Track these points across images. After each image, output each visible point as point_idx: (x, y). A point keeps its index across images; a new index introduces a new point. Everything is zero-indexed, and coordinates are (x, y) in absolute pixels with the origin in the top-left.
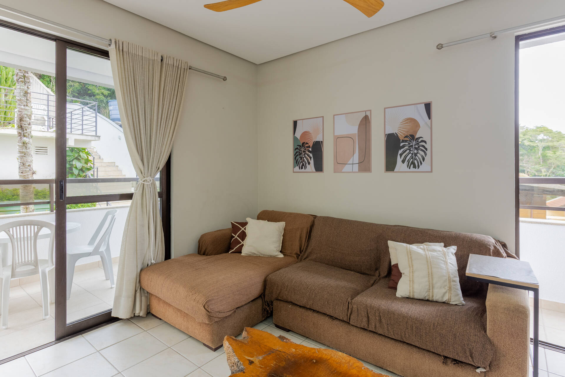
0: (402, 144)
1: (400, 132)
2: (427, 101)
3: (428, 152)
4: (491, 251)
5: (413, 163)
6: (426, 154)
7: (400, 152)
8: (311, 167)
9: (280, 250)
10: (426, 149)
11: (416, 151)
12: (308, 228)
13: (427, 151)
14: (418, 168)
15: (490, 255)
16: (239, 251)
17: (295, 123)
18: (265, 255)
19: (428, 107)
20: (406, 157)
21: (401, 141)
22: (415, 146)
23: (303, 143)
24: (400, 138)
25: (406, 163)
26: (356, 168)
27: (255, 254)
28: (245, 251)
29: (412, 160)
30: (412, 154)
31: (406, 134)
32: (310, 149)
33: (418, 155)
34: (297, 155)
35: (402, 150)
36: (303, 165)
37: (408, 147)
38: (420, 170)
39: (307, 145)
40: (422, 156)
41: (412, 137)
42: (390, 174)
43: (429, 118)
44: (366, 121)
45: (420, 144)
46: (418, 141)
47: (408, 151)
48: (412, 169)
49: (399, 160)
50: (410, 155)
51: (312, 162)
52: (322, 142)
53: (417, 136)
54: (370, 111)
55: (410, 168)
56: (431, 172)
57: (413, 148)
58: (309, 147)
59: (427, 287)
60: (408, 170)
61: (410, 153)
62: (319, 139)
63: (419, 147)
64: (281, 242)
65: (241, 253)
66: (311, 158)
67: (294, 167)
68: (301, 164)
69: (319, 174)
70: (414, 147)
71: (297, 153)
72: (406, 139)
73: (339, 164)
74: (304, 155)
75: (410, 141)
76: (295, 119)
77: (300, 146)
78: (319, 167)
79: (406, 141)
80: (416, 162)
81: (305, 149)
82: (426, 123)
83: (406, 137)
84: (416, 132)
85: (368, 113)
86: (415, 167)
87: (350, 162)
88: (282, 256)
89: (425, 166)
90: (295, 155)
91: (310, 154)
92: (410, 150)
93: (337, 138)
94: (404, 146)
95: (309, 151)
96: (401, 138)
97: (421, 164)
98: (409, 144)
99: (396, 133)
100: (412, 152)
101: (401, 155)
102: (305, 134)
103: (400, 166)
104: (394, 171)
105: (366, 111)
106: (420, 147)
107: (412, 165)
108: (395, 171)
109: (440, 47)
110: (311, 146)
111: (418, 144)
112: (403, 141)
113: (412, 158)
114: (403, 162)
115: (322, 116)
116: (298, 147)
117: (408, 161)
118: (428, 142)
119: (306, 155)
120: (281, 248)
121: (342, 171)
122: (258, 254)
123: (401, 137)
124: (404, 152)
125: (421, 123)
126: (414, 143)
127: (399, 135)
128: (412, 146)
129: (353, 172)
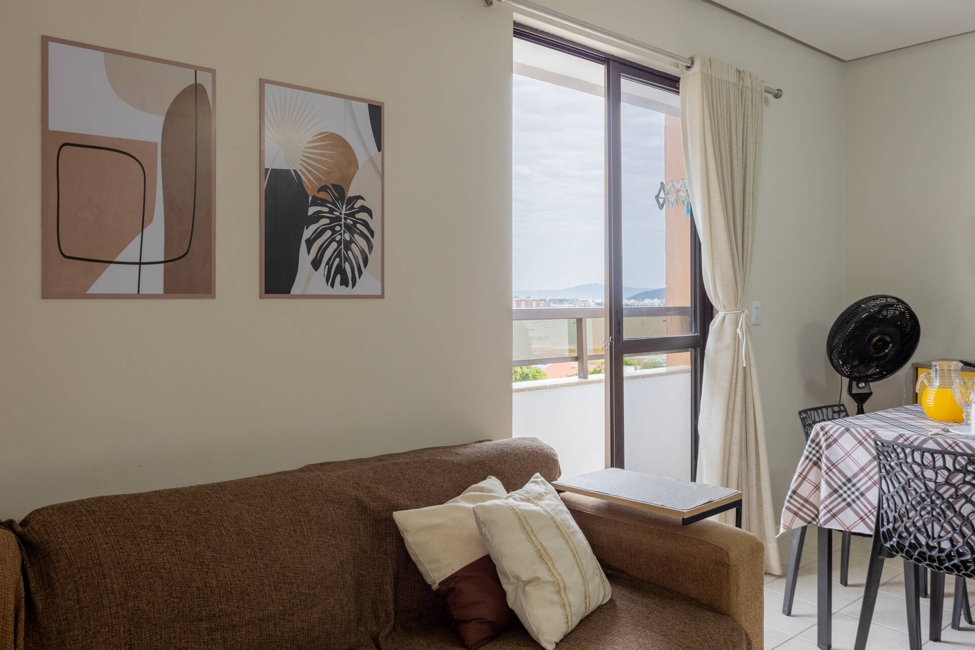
0: (312, 210)
1: (308, 171)
2: (373, 96)
3: (376, 241)
5: (340, 270)
6: (370, 247)
7: (308, 233)
10: (372, 233)
11: (347, 237)
13: (373, 237)
14: (353, 288)
19: (376, 112)
20: (322, 251)
21: (310, 198)
22: (345, 219)
24: (308, 191)
25: (323, 268)
26: (154, 278)
29: (337, 260)
30: (339, 243)
31: (326, 181)
33: (353, 246)
35: (313, 228)
37: (328, 221)
38: (357, 290)
40: (362, 252)
41: (339, 191)
42: (277, 303)
43: (380, 147)
44: (196, 107)
45: (357, 216)
46: (352, 208)
47: (328, 233)
48: (339, 289)
49: (305, 258)
50: (334, 245)
53: (351, 193)
54: (214, 72)
55: (332, 285)
56: (382, 296)
57: (340, 225)
60: (328, 290)
61: (334, 240)
63: (355, 223)
70: (342, 223)
72: (322, 195)
73: (78, 260)
75: (333, 204)
79: (323, 203)
80: (347, 267)
82: (371, 159)
83: (323, 189)
84: (349, 180)
85: (204, 79)
86: (344, 282)
87: (130, 252)
89: (367, 282)
92: (334, 232)
93: (63, 147)
94: (317, 217)
96: (311, 191)
97: (360, 273)
98: (331, 211)
99: (295, 171)
100: (338, 238)
101: (310, 243)
103: (307, 277)
104: (289, 293)
105: (196, 69)
106: (358, 226)
107: (338, 277)
108: (293, 292)
111: (352, 215)
112: (316, 202)
113: (339, 255)
114: (316, 264)
117: (328, 263)
118: (376, 212)
121: (89, 292)
123: (311, 184)
124: (318, 234)
125: (362, 158)
126: (343, 211)
127: (303, 177)
128: (338, 219)
129: (138, 296)
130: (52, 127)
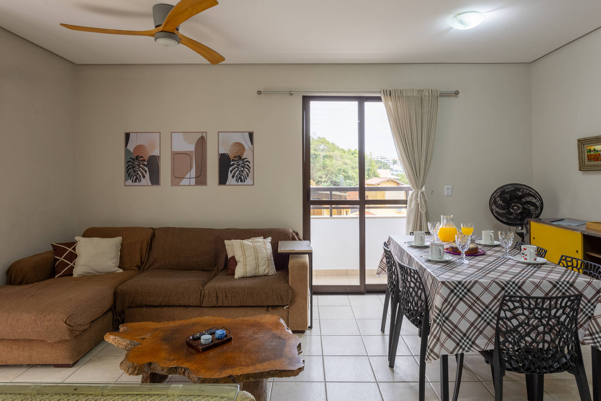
0: (232, 163)
1: (231, 153)
2: (250, 130)
3: (251, 170)
5: (240, 178)
6: (249, 172)
7: (231, 169)
8: (146, 181)
9: (118, 265)
11: (242, 169)
13: (250, 169)
14: (244, 182)
17: (127, 135)
19: (251, 135)
20: (235, 173)
21: (231, 160)
22: (242, 164)
23: (137, 157)
25: (235, 178)
26: (193, 181)
29: (239, 175)
30: (240, 171)
31: (235, 155)
32: (146, 163)
33: (244, 171)
34: (130, 169)
35: (232, 167)
36: (137, 178)
37: (236, 165)
38: (245, 183)
39: (142, 159)
40: (247, 173)
41: (240, 158)
42: (222, 187)
43: (252, 143)
44: (202, 142)
45: (245, 163)
46: (244, 161)
47: (237, 168)
48: (240, 183)
49: (230, 175)
50: (238, 172)
51: (147, 176)
52: (158, 156)
53: (243, 157)
54: (206, 132)
55: (238, 182)
56: (253, 185)
57: (240, 166)
58: (144, 161)
60: (237, 183)
61: (238, 170)
62: (155, 153)
63: (244, 165)
66: (146, 171)
67: (126, 180)
68: (135, 177)
69: (155, 187)
70: (241, 166)
71: (129, 166)
72: (235, 159)
73: (177, 178)
75: (238, 161)
76: (127, 131)
77: (134, 159)
79: (235, 161)
80: (242, 177)
81: (140, 163)
82: (250, 148)
83: (235, 157)
84: (243, 154)
85: (204, 135)
86: (241, 181)
87: (188, 176)
89: (249, 181)
90: (127, 168)
91: (145, 167)
92: (238, 168)
93: (175, 154)
94: (233, 165)
95: (144, 165)
96: (232, 158)
97: (246, 179)
98: (237, 163)
99: (227, 153)
100: (239, 170)
101: (231, 171)
102: (139, 147)
103: (231, 181)
104: (226, 184)
105: (202, 132)
106: (246, 166)
107: (240, 180)
109: (259, 93)
110: (146, 160)
111: (244, 163)
112: (233, 161)
113: (240, 174)
114: (233, 177)
115: (158, 131)
116: (131, 160)
117: (236, 176)
118: (251, 162)
119: (140, 169)
120: (118, 263)
121: (180, 185)
123: (231, 156)
124: (234, 169)
125: (247, 147)
126: (241, 162)
127: (229, 155)
128: (239, 164)
129: (189, 185)
130: (173, 151)
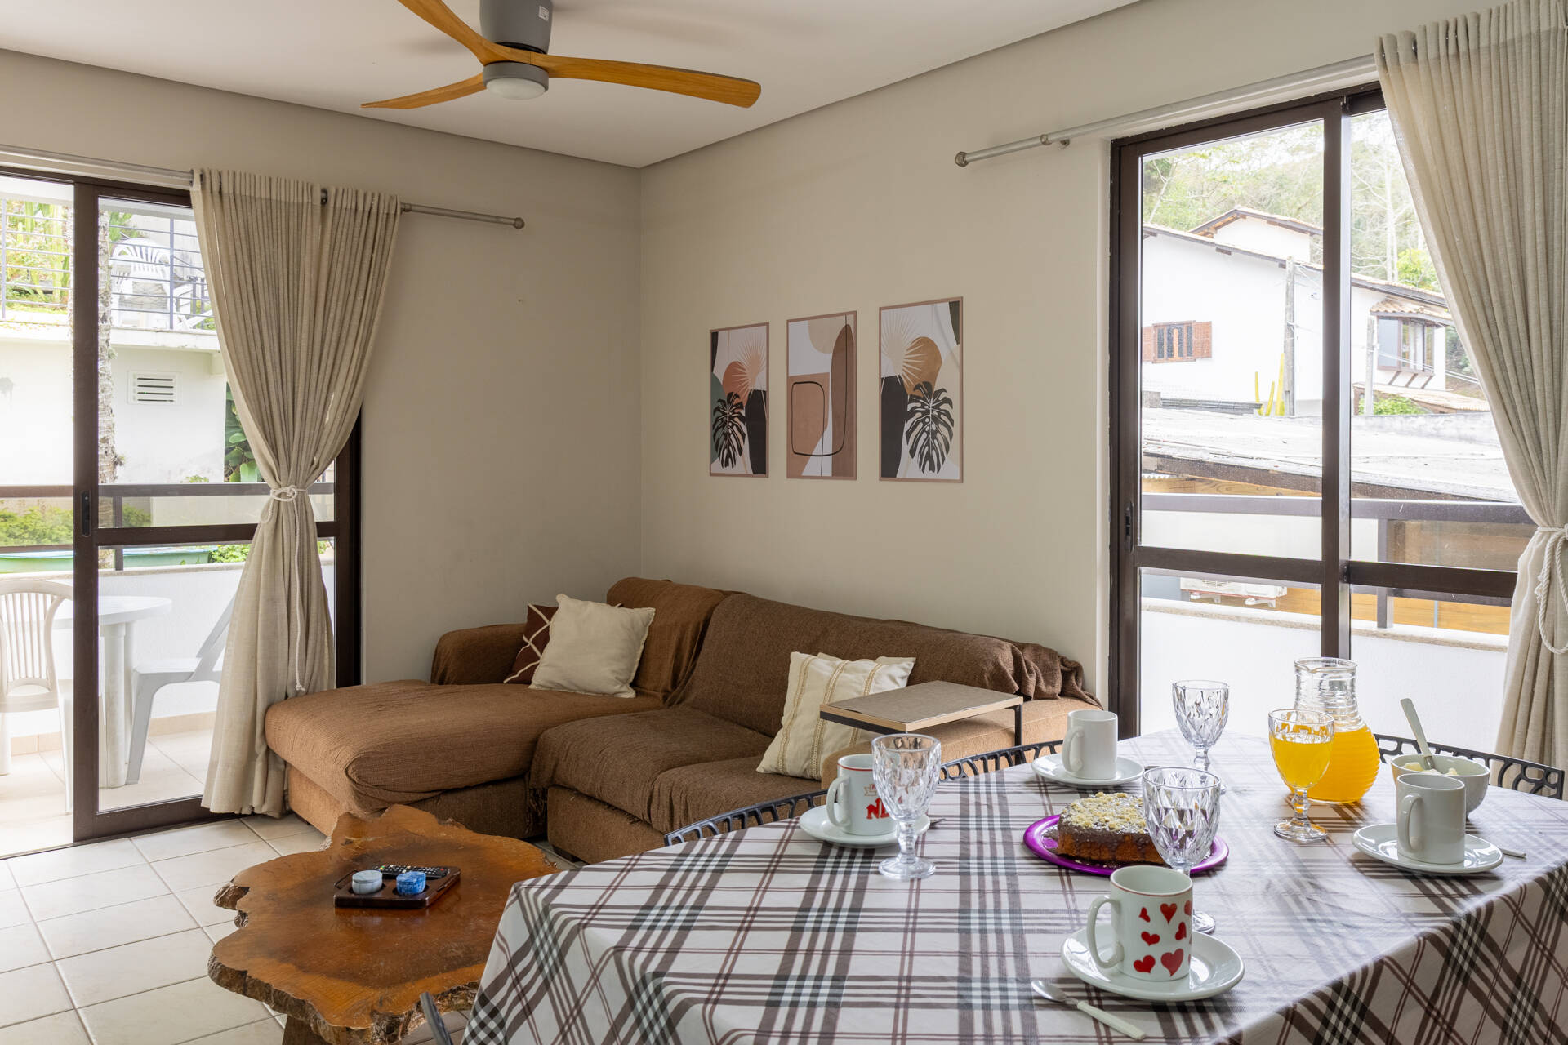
0: (910, 406)
1: (908, 374)
2: (953, 294)
3: (956, 429)
4: (986, 676)
5: (929, 457)
6: (951, 435)
7: (907, 427)
8: (744, 462)
9: (631, 680)
10: (952, 421)
11: (934, 427)
12: (699, 624)
13: (953, 425)
14: (938, 472)
15: (984, 686)
16: (526, 680)
17: (714, 336)
18: (589, 692)
19: (955, 307)
20: (917, 440)
21: (909, 397)
22: (932, 411)
23: (730, 395)
24: (908, 391)
25: (917, 455)
26: (828, 465)
27: (564, 687)
28: (540, 678)
29: (927, 448)
30: (928, 433)
31: (918, 380)
32: (743, 412)
33: (938, 435)
34: (718, 428)
35: (911, 421)
36: (729, 455)
37: (921, 414)
38: (941, 475)
39: (736, 401)
40: (945, 440)
41: (928, 386)
42: (889, 484)
43: (958, 339)
44: (845, 344)
45: (941, 407)
46: (938, 400)
47: (921, 425)
48: (928, 474)
49: (906, 447)
50: (925, 435)
51: (746, 447)
52: (764, 392)
53: (936, 388)
54: (855, 313)
55: (923, 471)
56: (962, 481)
57: (929, 417)
58: (740, 406)
59: (809, 748)
60: (919, 475)
61: (924, 431)
62: (759, 385)
63: (940, 414)
64: (638, 659)
65: (530, 683)
66: (743, 435)
67: (712, 460)
68: (726, 451)
69: (759, 480)
70: (930, 415)
71: (717, 420)
72: (917, 393)
73: (799, 455)
74: (732, 427)
75: (924, 398)
76: (715, 327)
77: (724, 402)
78: (760, 466)
79: (917, 399)
80: (934, 453)
81: (733, 412)
82: (951, 353)
83: (918, 387)
84: (934, 375)
85: (850, 321)
86: (932, 468)
87: (817, 451)
88: (630, 694)
89: (950, 468)
90: (714, 426)
91: (742, 424)
92: (925, 424)
93: (795, 383)
94: (913, 412)
95: (741, 418)
96: (909, 391)
97: (943, 460)
98: (923, 406)
99: (899, 376)
100: (927, 429)
101: (909, 434)
102: (734, 368)
103: (908, 465)
104: (895, 476)
105: (845, 314)
106: (942, 416)
107: (928, 463)
108: (898, 476)
109: (962, 160)
110: (744, 404)
111: (937, 407)
112: (915, 399)
113: (928, 444)
114: (912, 452)
115: (765, 321)
116: (720, 405)
117: (920, 451)
118: (956, 403)
119: (735, 428)
120: (633, 674)
121: (803, 474)
122: (572, 687)
123: (909, 384)
124: (914, 427)
125: (944, 354)
126: (931, 405)
127: (905, 381)
128: (927, 412)
129: (821, 478)
130: (790, 375)
